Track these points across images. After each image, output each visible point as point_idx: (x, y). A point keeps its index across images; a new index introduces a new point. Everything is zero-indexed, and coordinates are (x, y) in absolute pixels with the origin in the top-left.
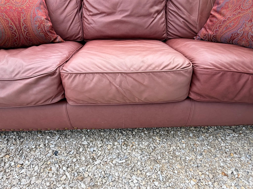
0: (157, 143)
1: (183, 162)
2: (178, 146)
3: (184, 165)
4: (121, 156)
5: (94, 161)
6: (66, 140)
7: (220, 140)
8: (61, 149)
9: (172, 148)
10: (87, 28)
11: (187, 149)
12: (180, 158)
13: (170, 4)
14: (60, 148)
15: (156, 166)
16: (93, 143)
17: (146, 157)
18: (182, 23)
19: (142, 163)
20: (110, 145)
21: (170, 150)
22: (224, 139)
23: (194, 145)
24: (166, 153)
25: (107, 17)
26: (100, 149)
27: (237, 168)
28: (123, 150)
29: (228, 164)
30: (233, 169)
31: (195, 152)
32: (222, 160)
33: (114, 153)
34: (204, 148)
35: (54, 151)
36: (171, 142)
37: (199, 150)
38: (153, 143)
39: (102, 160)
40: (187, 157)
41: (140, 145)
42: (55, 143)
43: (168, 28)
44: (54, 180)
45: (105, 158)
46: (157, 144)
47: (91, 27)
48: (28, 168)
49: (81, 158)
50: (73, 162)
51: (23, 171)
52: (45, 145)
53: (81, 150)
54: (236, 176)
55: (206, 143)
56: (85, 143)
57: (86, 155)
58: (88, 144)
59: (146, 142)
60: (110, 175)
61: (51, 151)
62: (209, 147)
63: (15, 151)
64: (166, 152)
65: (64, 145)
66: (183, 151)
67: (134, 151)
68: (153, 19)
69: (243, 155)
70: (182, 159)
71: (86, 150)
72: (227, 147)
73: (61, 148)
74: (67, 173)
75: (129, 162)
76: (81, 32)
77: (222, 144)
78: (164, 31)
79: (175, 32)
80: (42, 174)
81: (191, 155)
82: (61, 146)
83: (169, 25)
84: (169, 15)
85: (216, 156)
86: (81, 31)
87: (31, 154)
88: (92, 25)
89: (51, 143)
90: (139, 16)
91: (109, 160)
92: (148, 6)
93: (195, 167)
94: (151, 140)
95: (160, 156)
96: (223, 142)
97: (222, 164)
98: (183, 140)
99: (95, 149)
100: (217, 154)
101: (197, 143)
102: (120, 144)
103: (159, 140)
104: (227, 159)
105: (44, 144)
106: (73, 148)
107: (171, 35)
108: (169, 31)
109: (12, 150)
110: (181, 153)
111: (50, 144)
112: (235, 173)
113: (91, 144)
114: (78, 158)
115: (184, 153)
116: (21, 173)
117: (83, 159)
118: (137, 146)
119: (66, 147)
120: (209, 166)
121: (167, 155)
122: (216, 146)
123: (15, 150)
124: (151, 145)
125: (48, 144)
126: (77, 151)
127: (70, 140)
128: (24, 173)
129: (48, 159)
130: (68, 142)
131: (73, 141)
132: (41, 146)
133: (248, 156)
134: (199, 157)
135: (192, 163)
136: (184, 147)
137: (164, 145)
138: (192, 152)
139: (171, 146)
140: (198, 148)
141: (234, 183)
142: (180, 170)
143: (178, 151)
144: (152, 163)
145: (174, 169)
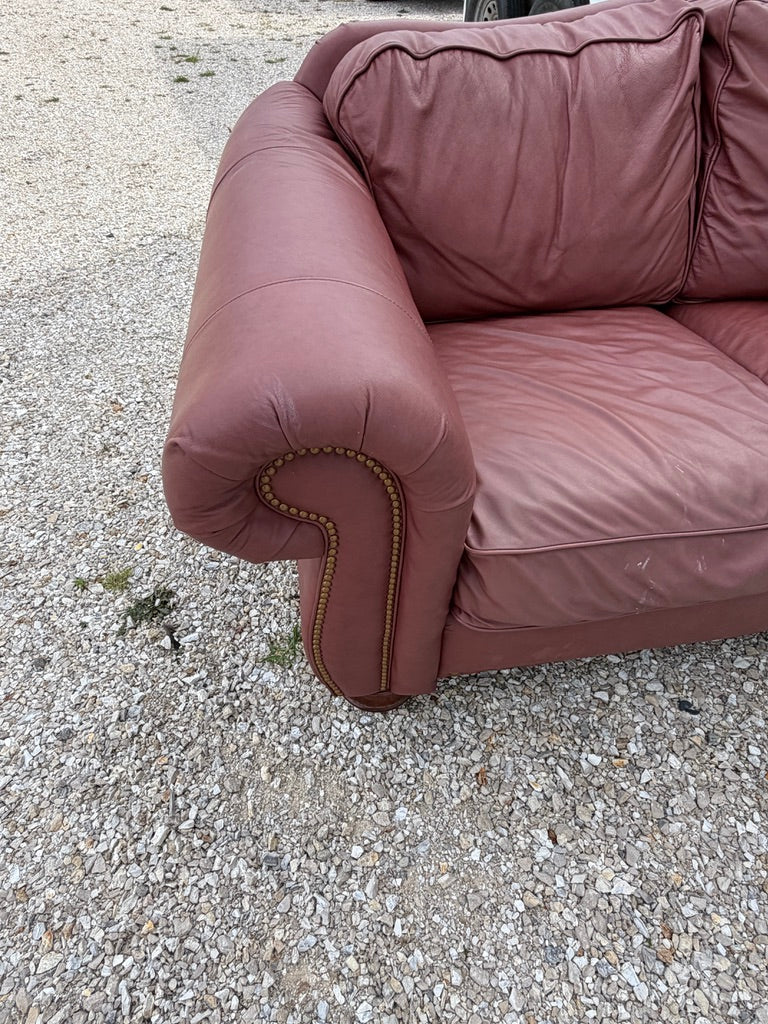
6: (676, 661)
8: (690, 693)
10: (721, 260)
14: (684, 691)
16: (764, 661)
35: (672, 700)
42: (652, 675)
44: (755, 788)
48: (653, 764)
51: (646, 776)
52: (628, 686)
53: (749, 687)
56: (742, 663)
61: (665, 703)
73: (687, 690)
76: (680, 275)
80: (704, 775)
82: (679, 684)
86: (682, 271)
88: (747, 252)
89: (641, 678)
105: (622, 681)
106: (720, 684)
111: (642, 681)
114: (760, 712)
116: (644, 781)
119: (698, 682)
125: (634, 681)
126: (740, 692)
127: (689, 660)
128: (654, 781)
129: (682, 730)
130: (685, 666)
131: (700, 662)
132: (622, 690)
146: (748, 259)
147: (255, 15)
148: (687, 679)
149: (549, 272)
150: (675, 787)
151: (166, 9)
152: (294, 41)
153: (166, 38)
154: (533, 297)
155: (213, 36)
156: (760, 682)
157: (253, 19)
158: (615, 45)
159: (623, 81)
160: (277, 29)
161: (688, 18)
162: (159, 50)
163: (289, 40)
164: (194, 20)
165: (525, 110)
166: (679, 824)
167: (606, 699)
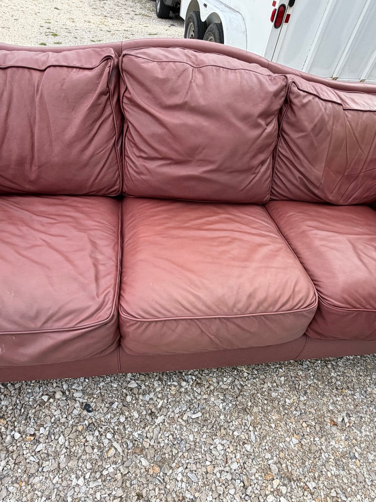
0: (245, 378)
1: (281, 408)
2: (275, 382)
3: (283, 413)
4: (194, 406)
5: (153, 417)
6: (99, 381)
7: (330, 366)
8: (95, 400)
9: (266, 386)
10: (133, 178)
11: (287, 386)
12: (277, 402)
13: (282, 143)
14: (92, 399)
15: (246, 418)
16: (147, 384)
17: (230, 405)
18: (298, 179)
19: (226, 416)
20: (175, 386)
21: (264, 390)
22: (335, 364)
23: (296, 377)
24: (259, 395)
25: (175, 166)
26: (160, 396)
27: (349, 412)
28: (196, 394)
29: (339, 407)
30: (344, 414)
31: (298, 391)
32: (331, 401)
33: (183, 402)
34: (309, 383)
35: (83, 403)
36: (265, 374)
37: (303, 385)
38: (240, 379)
39: (166, 416)
40: (287, 400)
41: (221, 383)
42: (81, 388)
43: (274, 184)
44: (97, 458)
45: (170, 412)
46: (245, 380)
47: (142, 178)
48: (47, 441)
49: (132, 414)
50: (121, 422)
51: (40, 447)
52: (64, 393)
53: (129, 399)
54: (348, 424)
55: (311, 374)
56: (133, 385)
57: (138, 407)
58: (139, 387)
59: (228, 377)
60: (182, 440)
61: (78, 405)
62: (315, 381)
63: (13, 409)
64: (258, 393)
65: (98, 392)
66: (281, 390)
67: (212, 395)
68: (254, 175)
69: (358, 390)
70: (280, 403)
71: (137, 399)
72: (338, 378)
73: (94, 398)
74: (115, 444)
75: (208, 416)
76: (118, 183)
77: (332, 374)
78: (267, 191)
79: (283, 191)
80: (74, 448)
81: (292, 396)
82: (92, 394)
83: (275, 180)
84: (279, 162)
85: (324, 394)
86: (119, 180)
87: (44, 414)
88: (143, 177)
89: (74, 389)
90: (231, 172)
91: (177, 416)
92: (249, 155)
93: (297, 415)
94: (235, 373)
95: (251, 400)
96: (333, 371)
97: (331, 408)
98: (280, 370)
99: (152, 395)
100: (325, 391)
101: (299, 374)
102: (191, 384)
103: (247, 372)
104: (338, 399)
105: (62, 390)
106: (114, 396)
107: (277, 194)
108: (273, 188)
109: (7, 407)
110: (279, 394)
111: (73, 391)
112: (346, 420)
113: (143, 387)
114: (127, 413)
115: (282, 392)
116: (37, 450)
117: (136, 415)
118: (215, 385)
119: (103, 394)
120: (315, 411)
121: (259, 398)
122: (325, 378)
123: (11, 407)
124: (237, 382)
125: (69, 391)
126: (123, 401)
127: (106, 380)
128: (43, 451)
129: (77, 421)
130: (102, 384)
131: (112, 382)
132: (58, 395)
133: (363, 392)
134: (302, 399)
135: (293, 408)
136: (283, 382)
137: (254, 381)
138: (293, 390)
139: (265, 381)
140: (301, 382)
141: (345, 435)
142: (278, 422)
143: (274, 390)
144: (240, 414)
145: (270, 421)
146: (145, 181)
147: (99, 17)
148: (99, 391)
149: (33, 176)
150: (53, 455)
151: (57, 9)
152: (111, 33)
153: (48, 23)
154: (28, 187)
155: (74, 25)
156: (137, 396)
157: (97, 20)
158: (65, 68)
159: (64, 87)
160: (106, 25)
161: (107, 59)
162: (41, 28)
163: (110, 32)
164: (68, 16)
165: (11, 94)
166: (41, 477)
167: (46, 400)
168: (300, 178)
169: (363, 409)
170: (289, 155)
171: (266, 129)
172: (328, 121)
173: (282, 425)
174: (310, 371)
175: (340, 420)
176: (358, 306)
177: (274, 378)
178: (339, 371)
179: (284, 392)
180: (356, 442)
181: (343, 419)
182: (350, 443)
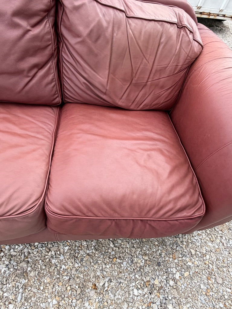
0: (35, 246)
2: (59, 250)
3: (55, 278)
11: (68, 254)
13: (65, 50)
15: (21, 281)
21: (47, 257)
23: (79, 247)
24: (40, 261)
27: (112, 278)
29: (105, 273)
30: (107, 280)
31: (76, 258)
32: (101, 268)
34: (88, 252)
36: (53, 244)
37: (82, 254)
38: (30, 248)
40: (63, 266)
41: (12, 250)
54: (106, 289)
55: (93, 244)
59: (21, 245)
62: (94, 250)
66: (62, 258)
68: (28, 79)
69: (127, 259)
70: (56, 269)
72: (115, 248)
77: (111, 245)
78: (55, 94)
81: (69, 263)
83: (65, 84)
85: (97, 262)
93: (66, 280)
96: (112, 243)
97: (98, 274)
100: (99, 259)
101: (83, 244)
104: (107, 266)
110: (59, 261)
112: (106, 285)
118: (6, 252)
120: (84, 276)
121: (40, 265)
124: (26, 250)
133: (130, 261)
134: (76, 265)
135: (66, 274)
136: (66, 251)
137: (41, 249)
138: (72, 258)
139: (51, 250)
140: (81, 252)
141: (100, 298)
142: (48, 285)
143: (56, 257)
144: (16, 278)
145: (41, 284)
168: (84, 83)
169: (124, 275)
170: (71, 61)
171: (29, 30)
172: (107, 28)
173: (50, 287)
174: (93, 242)
175: (101, 284)
176: (79, 213)
177: (60, 247)
178: (117, 243)
179: (64, 259)
180: (107, 304)
181: (104, 284)
182: (101, 305)
